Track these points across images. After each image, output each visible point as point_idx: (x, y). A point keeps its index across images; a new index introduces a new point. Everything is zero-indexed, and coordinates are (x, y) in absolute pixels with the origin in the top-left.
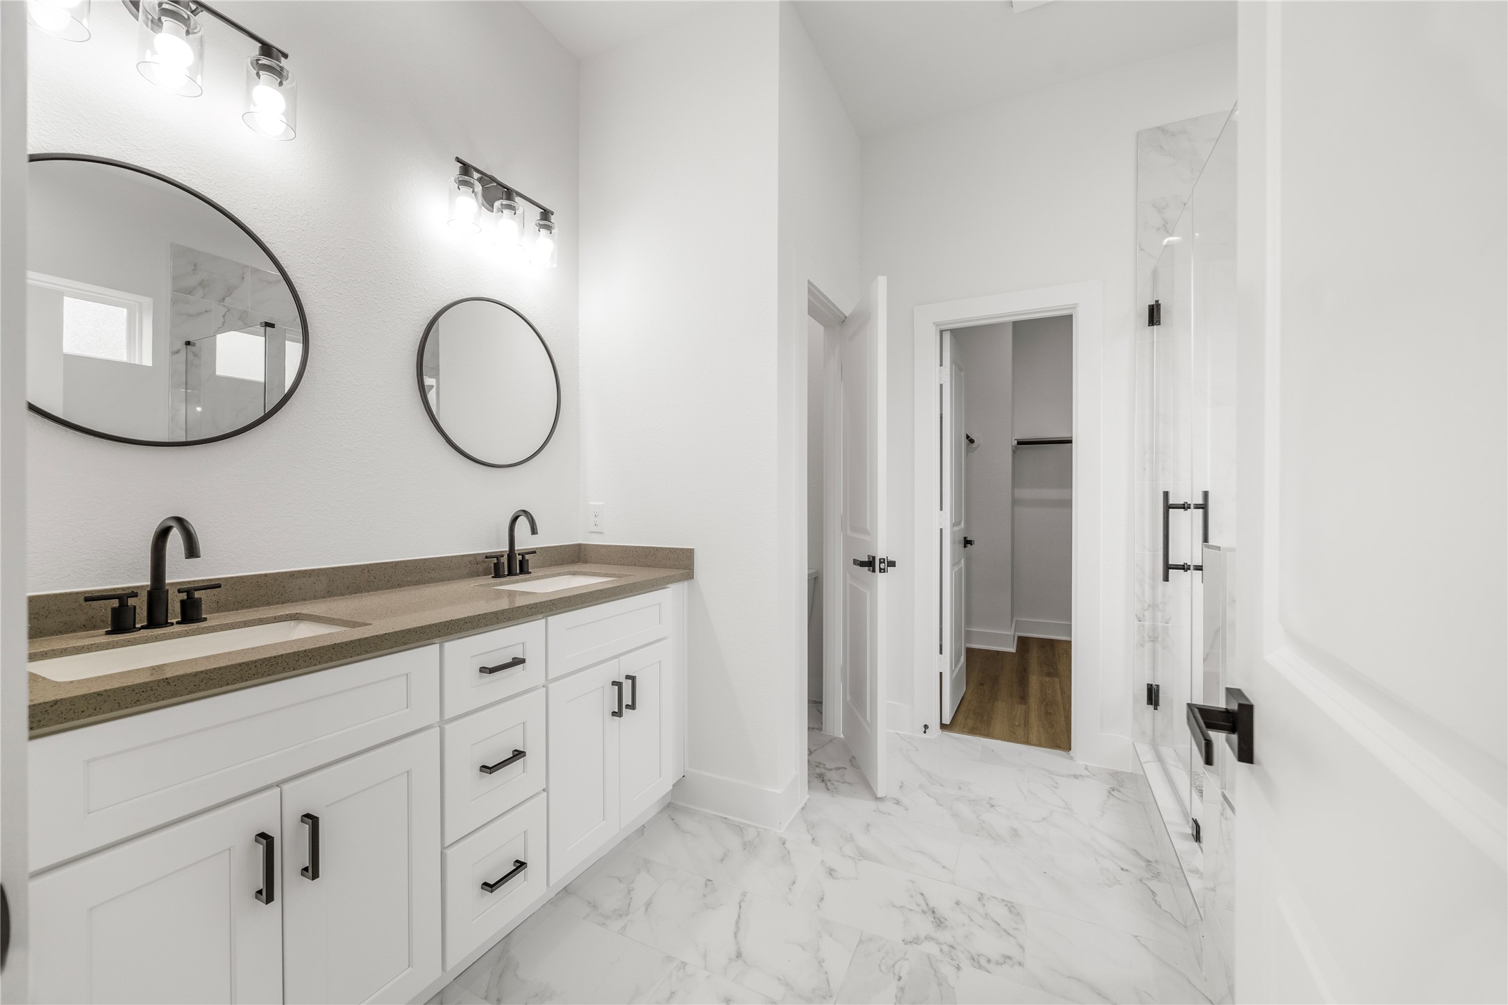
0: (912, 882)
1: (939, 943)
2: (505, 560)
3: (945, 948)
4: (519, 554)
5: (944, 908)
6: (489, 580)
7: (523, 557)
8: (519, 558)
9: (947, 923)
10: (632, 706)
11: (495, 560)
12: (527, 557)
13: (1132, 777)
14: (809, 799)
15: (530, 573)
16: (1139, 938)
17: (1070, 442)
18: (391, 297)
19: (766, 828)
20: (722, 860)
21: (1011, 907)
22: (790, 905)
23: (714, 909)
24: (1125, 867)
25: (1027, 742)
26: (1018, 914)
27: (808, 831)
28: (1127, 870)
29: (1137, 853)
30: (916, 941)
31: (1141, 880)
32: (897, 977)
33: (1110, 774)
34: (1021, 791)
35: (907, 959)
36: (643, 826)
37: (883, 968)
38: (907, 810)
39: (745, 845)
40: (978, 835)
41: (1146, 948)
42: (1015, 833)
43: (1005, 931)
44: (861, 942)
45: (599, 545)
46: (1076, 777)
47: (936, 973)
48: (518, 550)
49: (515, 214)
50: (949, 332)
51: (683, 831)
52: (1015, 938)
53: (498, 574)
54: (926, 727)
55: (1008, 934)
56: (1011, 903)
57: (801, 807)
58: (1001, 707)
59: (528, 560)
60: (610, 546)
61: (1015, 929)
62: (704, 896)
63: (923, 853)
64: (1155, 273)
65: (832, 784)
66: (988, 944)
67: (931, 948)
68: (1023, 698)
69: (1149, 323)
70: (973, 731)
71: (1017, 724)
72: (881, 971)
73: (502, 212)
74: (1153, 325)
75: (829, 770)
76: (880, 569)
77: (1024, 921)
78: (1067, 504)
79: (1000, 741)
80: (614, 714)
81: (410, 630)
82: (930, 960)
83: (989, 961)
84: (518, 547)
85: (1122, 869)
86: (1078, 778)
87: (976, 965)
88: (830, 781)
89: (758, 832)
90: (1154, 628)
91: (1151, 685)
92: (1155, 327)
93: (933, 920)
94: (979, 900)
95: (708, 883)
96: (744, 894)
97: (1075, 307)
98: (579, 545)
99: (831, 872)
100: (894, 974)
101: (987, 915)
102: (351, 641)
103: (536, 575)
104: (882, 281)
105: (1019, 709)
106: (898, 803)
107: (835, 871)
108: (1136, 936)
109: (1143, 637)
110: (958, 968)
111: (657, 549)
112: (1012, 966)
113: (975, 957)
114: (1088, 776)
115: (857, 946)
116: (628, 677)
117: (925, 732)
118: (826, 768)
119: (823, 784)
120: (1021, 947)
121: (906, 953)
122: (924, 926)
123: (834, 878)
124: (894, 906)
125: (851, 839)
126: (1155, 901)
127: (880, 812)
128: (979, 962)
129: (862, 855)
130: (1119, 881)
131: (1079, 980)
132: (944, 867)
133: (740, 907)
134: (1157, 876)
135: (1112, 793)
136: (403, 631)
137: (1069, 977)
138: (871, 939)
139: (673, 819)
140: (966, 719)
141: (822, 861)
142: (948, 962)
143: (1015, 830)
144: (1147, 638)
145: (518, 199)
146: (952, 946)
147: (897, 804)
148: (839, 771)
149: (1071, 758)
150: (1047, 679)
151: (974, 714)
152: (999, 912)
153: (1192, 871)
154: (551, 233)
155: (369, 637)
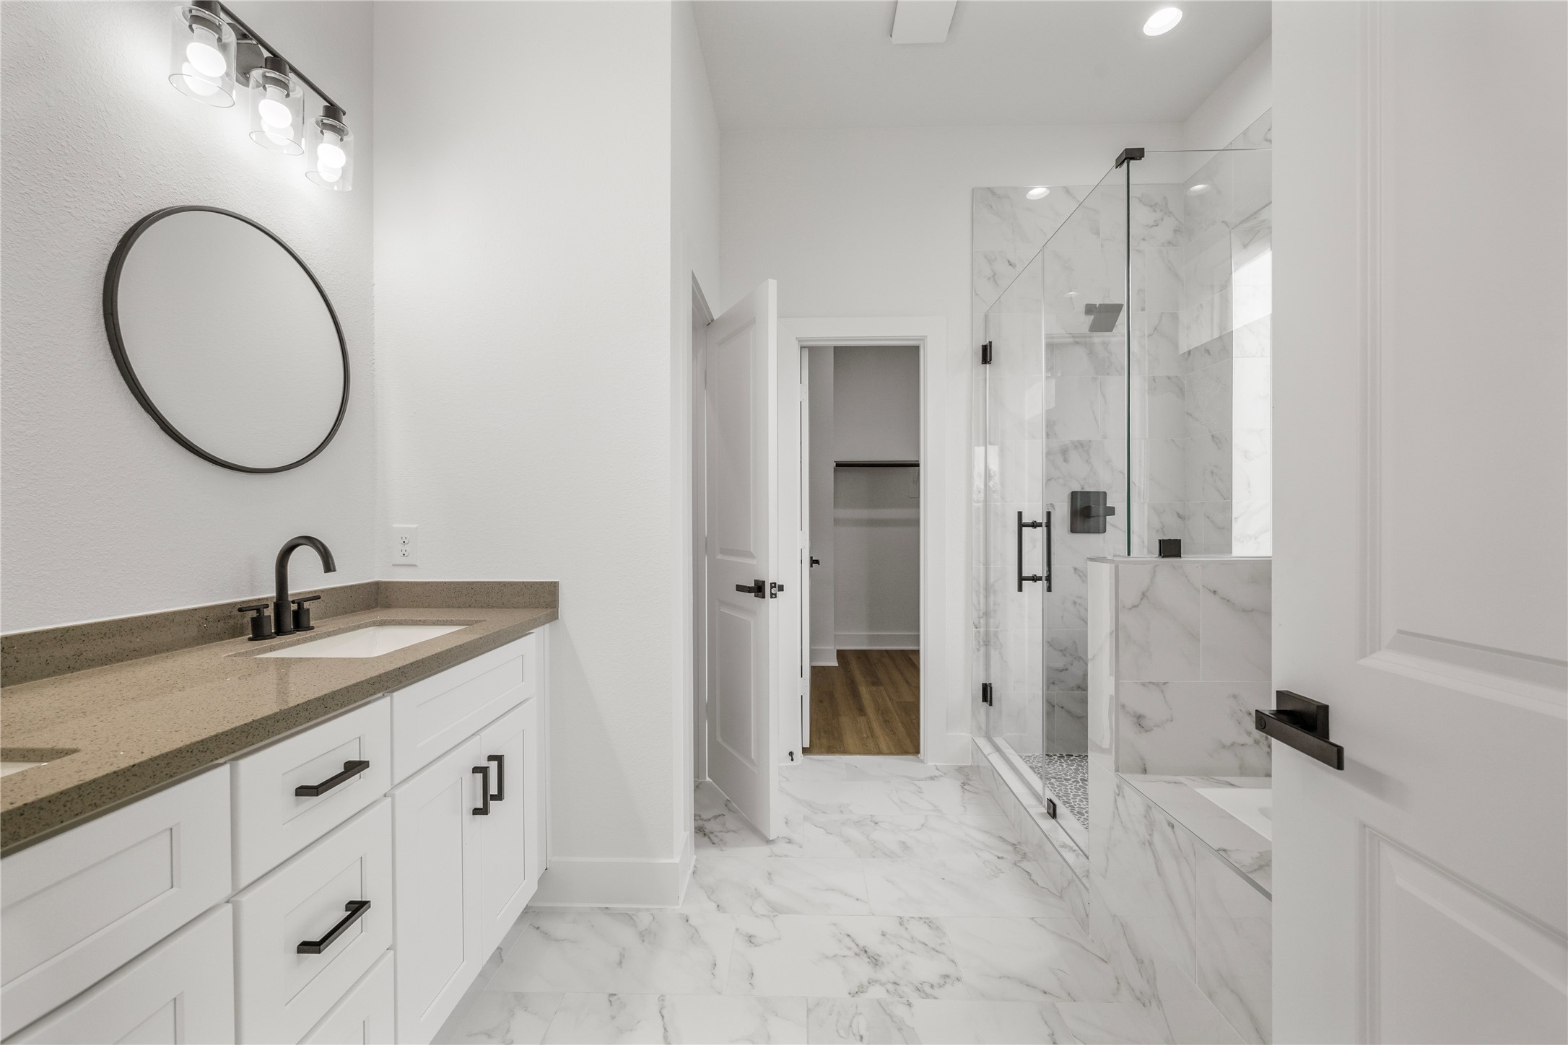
0: (834, 924)
1: (883, 984)
2: (269, 612)
3: (890, 987)
4: (293, 602)
5: (874, 944)
6: (242, 645)
7: (300, 604)
8: (294, 607)
9: (881, 959)
10: (499, 797)
11: (254, 614)
12: (306, 605)
13: (976, 769)
14: (697, 860)
15: (313, 628)
16: (1035, 919)
17: (918, 465)
18: (51, 174)
19: (660, 907)
20: (620, 963)
21: (929, 922)
22: (720, 993)
23: (631, 1030)
24: (1000, 855)
25: (880, 753)
26: (938, 928)
27: (709, 898)
28: (1002, 858)
29: (1004, 840)
30: (861, 990)
31: (1015, 864)
32: (858, 1038)
33: (956, 770)
34: (894, 802)
35: (861, 1013)
36: (498, 948)
37: (842, 1032)
38: (801, 847)
39: (643, 935)
40: (874, 857)
41: (1044, 927)
42: (905, 846)
43: (934, 949)
44: (809, 1011)
45: (412, 583)
46: (932, 778)
47: (892, 1018)
48: (294, 595)
49: (288, 95)
50: (807, 349)
51: (556, 940)
52: (944, 954)
53: (258, 632)
54: (791, 754)
55: (937, 951)
56: (927, 918)
57: (690, 871)
58: (845, 720)
59: (308, 610)
60: (429, 583)
61: (941, 944)
62: (613, 1018)
63: (833, 890)
64: (986, 316)
65: (716, 836)
66: (926, 969)
67: (877, 992)
68: (861, 710)
69: (983, 361)
70: (830, 750)
71: (865, 736)
72: (841, 1037)
73: (265, 88)
74: (985, 363)
75: (706, 820)
76: (772, 594)
77: (945, 933)
78: (916, 523)
79: (858, 756)
80: (476, 812)
81: (180, 751)
82: (880, 1005)
83: (932, 986)
84: (294, 589)
85: (998, 858)
86: (934, 779)
87: (923, 995)
88: (712, 833)
89: (652, 915)
90: (987, 633)
91: (986, 684)
92: (988, 365)
93: (869, 960)
94: (901, 924)
95: (611, 999)
96: (662, 998)
97: (923, 339)
98: (377, 584)
99: (750, 939)
100: (854, 1035)
101: (912, 938)
102: (61, 793)
103: (324, 630)
104: (772, 285)
105: (862, 719)
106: (790, 841)
107: (755, 936)
108: (1032, 918)
109: (979, 642)
110: (909, 1005)
111: (504, 584)
112: (953, 984)
113: (919, 986)
114: (941, 776)
115: (808, 1017)
116: (491, 758)
117: (792, 760)
118: (702, 819)
119: (706, 839)
120: (953, 961)
121: (857, 1007)
122: (862, 970)
123: (756, 946)
124: (827, 957)
125: (757, 894)
126: (1032, 880)
127: (776, 856)
128: (924, 991)
129: (776, 910)
130: (1000, 870)
131: (1009, 978)
132: (858, 900)
133: (663, 1017)
134: (1024, 856)
135: (965, 787)
136: (167, 754)
137: (1000, 978)
138: (818, 1004)
139: (538, 928)
140: (820, 739)
141: (737, 930)
142: (899, 1002)
143: (904, 843)
144: (982, 643)
145: (291, 75)
146: (895, 983)
147: (790, 843)
148: (718, 820)
149: (922, 761)
150: (874, 688)
151: (825, 732)
152: (921, 931)
153: (1062, 847)
154: (342, 140)
155: (98, 779)
